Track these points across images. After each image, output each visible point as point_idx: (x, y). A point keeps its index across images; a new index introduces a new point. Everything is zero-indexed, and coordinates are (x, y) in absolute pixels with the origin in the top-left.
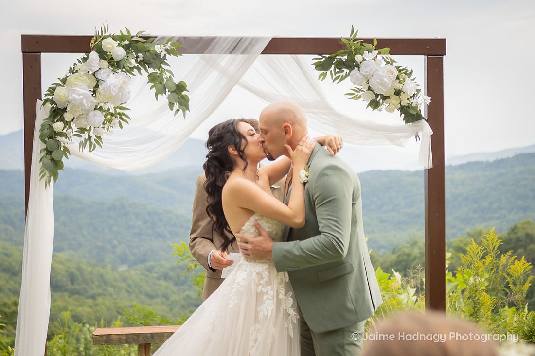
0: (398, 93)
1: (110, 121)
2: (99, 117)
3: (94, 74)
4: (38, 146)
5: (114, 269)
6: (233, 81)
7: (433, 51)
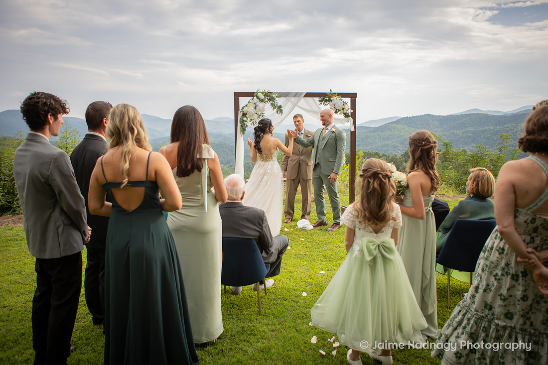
2: (257, 116)
3: (255, 103)
6: (295, 105)
7: (353, 96)
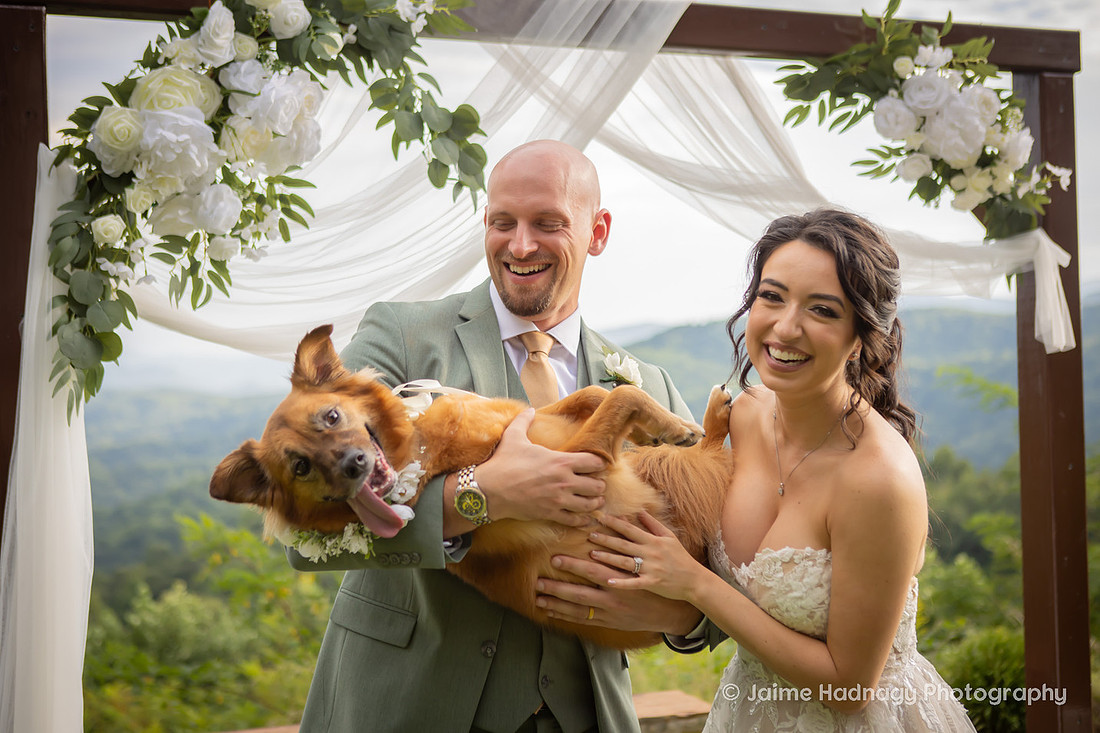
1: (259, 218)
3: (214, 74)
4: (42, 288)
7: (1051, 63)
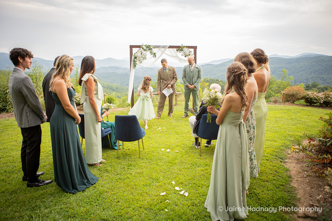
0: (189, 55)
2: (142, 58)
3: (141, 51)
4: (132, 63)
5: (125, 87)
7: (195, 48)
